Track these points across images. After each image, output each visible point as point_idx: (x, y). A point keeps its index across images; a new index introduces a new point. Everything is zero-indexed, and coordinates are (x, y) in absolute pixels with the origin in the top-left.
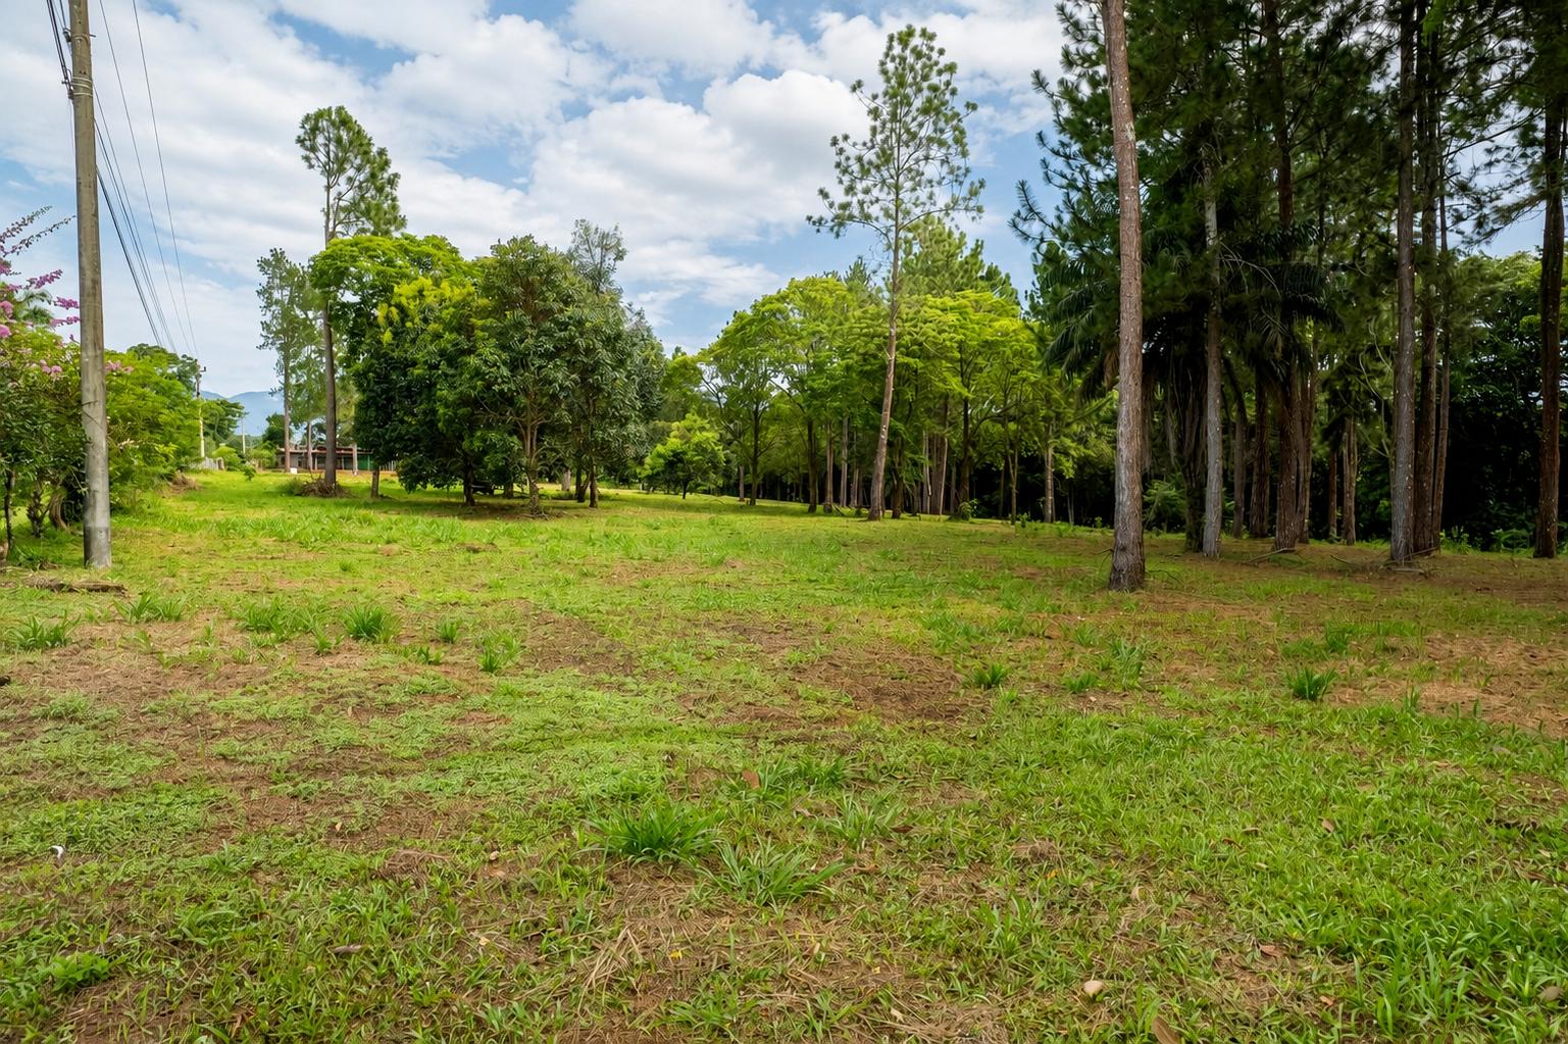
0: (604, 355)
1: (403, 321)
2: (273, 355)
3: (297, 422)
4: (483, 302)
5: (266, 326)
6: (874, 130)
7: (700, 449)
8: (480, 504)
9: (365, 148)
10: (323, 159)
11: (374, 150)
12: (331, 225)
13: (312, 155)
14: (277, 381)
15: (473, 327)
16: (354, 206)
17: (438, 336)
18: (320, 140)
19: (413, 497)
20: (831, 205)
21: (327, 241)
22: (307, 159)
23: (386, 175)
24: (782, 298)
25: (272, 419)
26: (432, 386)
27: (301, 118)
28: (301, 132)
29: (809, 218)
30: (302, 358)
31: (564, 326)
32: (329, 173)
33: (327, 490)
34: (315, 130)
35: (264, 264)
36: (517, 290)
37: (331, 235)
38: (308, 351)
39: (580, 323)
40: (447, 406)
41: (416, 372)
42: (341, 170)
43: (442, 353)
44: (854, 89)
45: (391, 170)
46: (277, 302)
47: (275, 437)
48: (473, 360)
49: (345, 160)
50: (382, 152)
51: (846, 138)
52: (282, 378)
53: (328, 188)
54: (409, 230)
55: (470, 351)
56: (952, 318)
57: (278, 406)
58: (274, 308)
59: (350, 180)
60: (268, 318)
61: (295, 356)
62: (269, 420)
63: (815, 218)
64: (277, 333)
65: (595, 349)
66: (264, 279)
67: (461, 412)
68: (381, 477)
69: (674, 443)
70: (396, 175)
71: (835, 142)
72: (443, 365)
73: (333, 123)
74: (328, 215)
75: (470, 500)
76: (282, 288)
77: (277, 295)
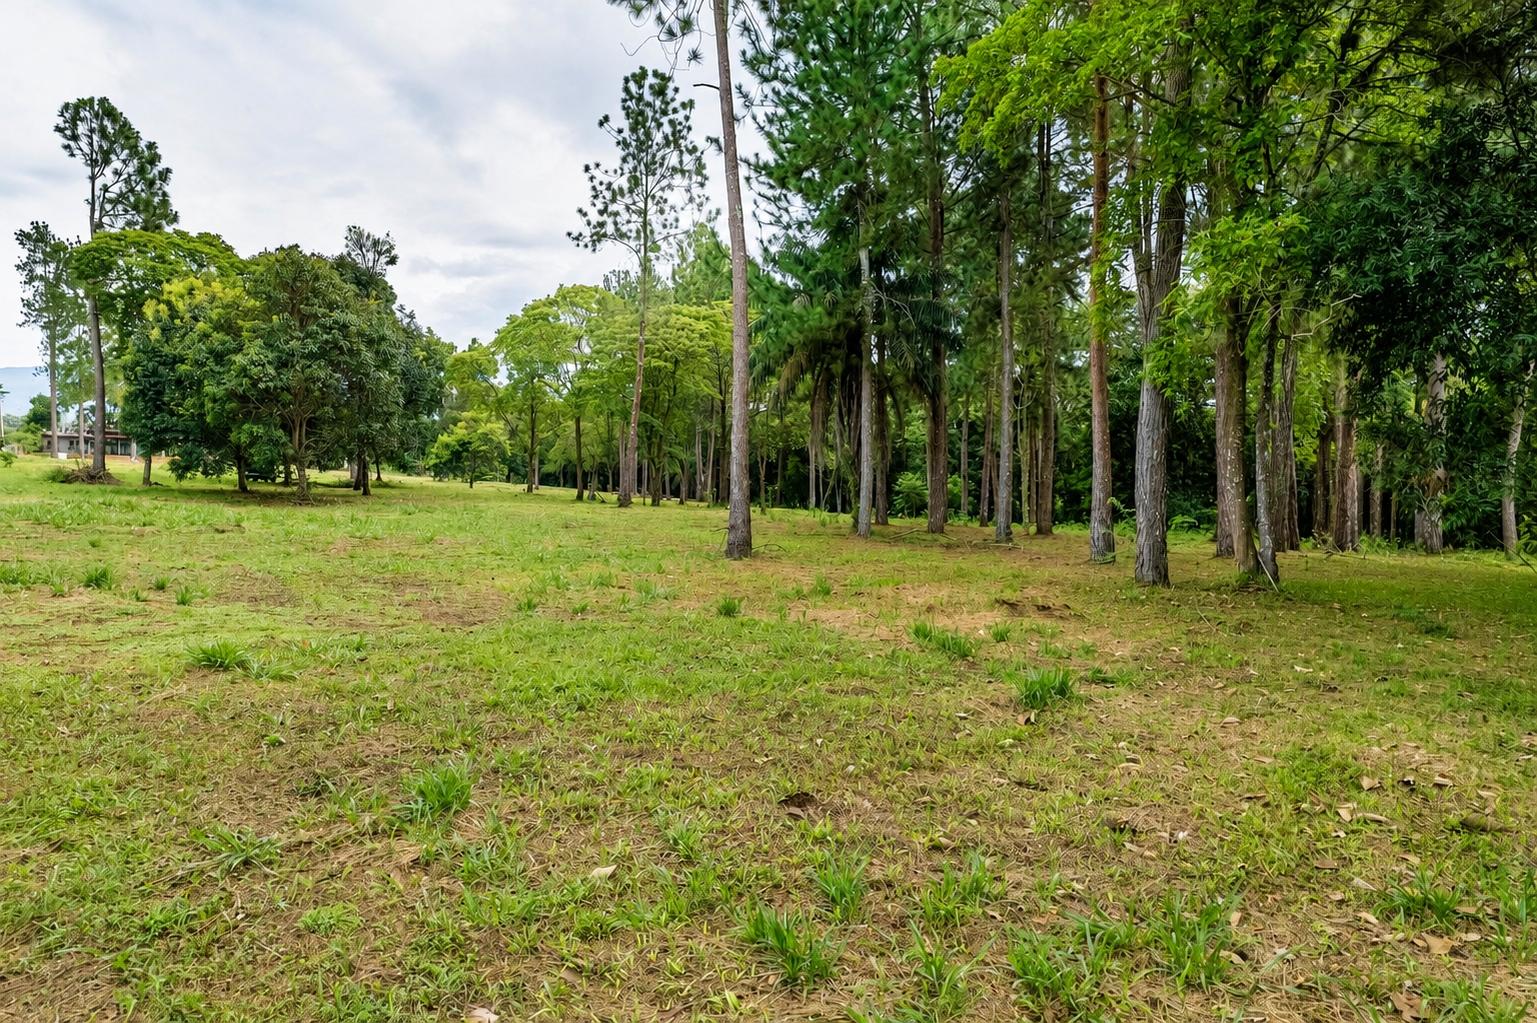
0: (368, 356)
1: (172, 317)
2: (37, 335)
3: (65, 405)
4: (252, 303)
5: (28, 304)
6: (624, 160)
7: (486, 438)
8: (252, 492)
9: (132, 141)
10: (87, 149)
11: (142, 144)
12: (97, 215)
13: (72, 143)
14: (42, 360)
15: (240, 329)
16: (121, 198)
17: (205, 336)
18: (82, 128)
19: (186, 484)
20: (589, 224)
21: (93, 231)
22: (67, 147)
23: (155, 171)
24: (552, 303)
25: (38, 400)
26: (200, 383)
27: (59, 107)
28: (60, 121)
29: (569, 234)
30: (71, 338)
31: (328, 329)
32: (93, 163)
33: (96, 476)
34: (74, 120)
35: (23, 237)
36: (284, 296)
37: (97, 226)
38: (77, 331)
39: (344, 327)
40: (215, 401)
41: (184, 367)
42: (107, 162)
43: (211, 352)
44: (601, 124)
45: (161, 166)
46: (42, 278)
47: (41, 418)
48: (239, 359)
49: (111, 151)
50: (151, 146)
51: (598, 165)
52: (48, 359)
53: (93, 178)
54: (181, 226)
55: (239, 350)
56: (702, 326)
57: (43, 386)
58: (36, 283)
59: (117, 173)
60: (29, 294)
61: (64, 336)
62: (33, 401)
63: (575, 234)
64: (40, 310)
65: (359, 350)
66: (24, 254)
67: (228, 406)
68: (153, 465)
69: (460, 432)
70: (168, 170)
71: (587, 169)
72: (211, 363)
73: (97, 115)
74: (93, 204)
75: (243, 488)
76: (45, 263)
77: (39, 270)
